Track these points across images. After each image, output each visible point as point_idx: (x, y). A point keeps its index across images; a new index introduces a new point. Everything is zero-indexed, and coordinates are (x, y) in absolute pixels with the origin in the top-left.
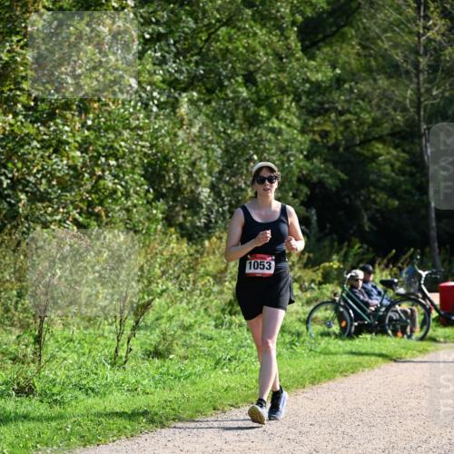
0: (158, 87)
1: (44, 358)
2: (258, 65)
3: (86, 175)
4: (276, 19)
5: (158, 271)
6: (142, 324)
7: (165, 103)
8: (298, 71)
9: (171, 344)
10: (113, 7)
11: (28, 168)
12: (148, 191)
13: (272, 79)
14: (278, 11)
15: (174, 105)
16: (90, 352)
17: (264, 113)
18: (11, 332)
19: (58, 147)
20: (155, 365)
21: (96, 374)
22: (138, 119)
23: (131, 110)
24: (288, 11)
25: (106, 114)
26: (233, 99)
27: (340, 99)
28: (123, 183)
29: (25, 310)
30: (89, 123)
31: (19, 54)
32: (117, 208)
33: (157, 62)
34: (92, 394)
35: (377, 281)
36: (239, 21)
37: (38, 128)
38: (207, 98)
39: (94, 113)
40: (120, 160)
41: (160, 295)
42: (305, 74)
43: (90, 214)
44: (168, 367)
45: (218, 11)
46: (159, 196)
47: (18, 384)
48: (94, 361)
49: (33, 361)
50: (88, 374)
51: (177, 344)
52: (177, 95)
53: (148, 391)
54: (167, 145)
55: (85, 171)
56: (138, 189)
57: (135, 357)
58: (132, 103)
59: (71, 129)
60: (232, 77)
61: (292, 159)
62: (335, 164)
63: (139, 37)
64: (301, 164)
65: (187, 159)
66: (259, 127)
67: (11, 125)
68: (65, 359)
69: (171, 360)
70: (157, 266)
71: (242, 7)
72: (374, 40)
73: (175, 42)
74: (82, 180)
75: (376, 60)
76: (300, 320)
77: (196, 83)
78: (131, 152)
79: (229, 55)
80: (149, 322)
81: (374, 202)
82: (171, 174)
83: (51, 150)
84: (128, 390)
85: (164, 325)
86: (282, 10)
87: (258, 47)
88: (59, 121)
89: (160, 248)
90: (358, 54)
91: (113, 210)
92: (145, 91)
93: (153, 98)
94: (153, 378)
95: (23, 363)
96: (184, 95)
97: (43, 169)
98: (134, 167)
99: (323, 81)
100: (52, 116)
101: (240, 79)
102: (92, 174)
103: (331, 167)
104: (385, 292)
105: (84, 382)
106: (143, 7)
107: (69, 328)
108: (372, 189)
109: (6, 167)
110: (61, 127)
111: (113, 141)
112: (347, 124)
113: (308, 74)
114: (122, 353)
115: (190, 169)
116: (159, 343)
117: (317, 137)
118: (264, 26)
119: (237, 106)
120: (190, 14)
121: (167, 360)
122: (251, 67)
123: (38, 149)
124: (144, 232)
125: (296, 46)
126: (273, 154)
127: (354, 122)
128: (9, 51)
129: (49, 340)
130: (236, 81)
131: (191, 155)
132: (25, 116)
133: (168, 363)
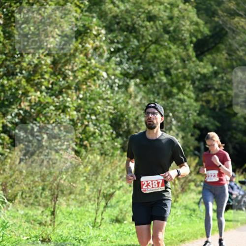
0: (118, 77)
1: (56, 223)
2: (172, 65)
3: (79, 125)
4: (181, 40)
5: (118, 176)
6: (109, 205)
7: (122, 85)
8: (194, 68)
9: (125, 216)
10: (94, 34)
11: (48, 120)
12: (112, 133)
13: (180, 73)
14: (183, 36)
15: (127, 86)
16: (81, 220)
17: (175, 90)
18: (38, 209)
19: (64, 109)
20: (116, 227)
21: (84, 232)
22: (107, 94)
23: (104, 89)
24: (188, 35)
25: (90, 92)
26: (158, 83)
27: (216, 83)
28: (99, 129)
29: (46, 197)
30: (81, 96)
31: (43, 60)
32: (96, 142)
33: (117, 63)
34: (82, 243)
35: (237, 181)
36: (162, 41)
37: (53, 99)
38: (144, 82)
39: (83, 91)
40: (98, 117)
41: (119, 189)
42: (197, 69)
43: (81, 146)
44: (124, 228)
45: (151, 36)
46: (118, 135)
47: (42, 237)
48: (83, 225)
49: (50, 225)
50: (80, 232)
51: (128, 216)
52: (128, 81)
53: (112, 241)
54: (123, 108)
55: (79, 122)
56: (107, 131)
57: (105, 222)
58: (104, 85)
59: (71, 99)
60: (158, 71)
61: (190, 115)
62: (214, 118)
63: (107, 50)
64: (196, 118)
65: (134, 116)
66: (173, 98)
67: (39, 98)
68: (68, 224)
69: (125, 224)
70: (117, 173)
71: (163, 33)
72: (235, 51)
73: (128, 53)
74: (77, 127)
75: (236, 62)
76: (195, 202)
77: (138, 74)
78: (104, 112)
79: (156, 60)
80: (113, 204)
81: (235, 138)
82: (125, 124)
83: (60, 111)
84: (102, 241)
85: (121, 205)
86: (185, 35)
87: (172, 55)
88: (64, 95)
89: (119, 164)
90: (226, 59)
91: (94, 143)
92: (111, 79)
93: (115, 83)
94: (115, 234)
95: (45, 226)
96: (132, 81)
97: (56, 121)
98: (105, 120)
99: (207, 73)
100: (61, 92)
101: (162, 72)
102: (82, 124)
103: (212, 120)
104: (242, 187)
105: (78, 236)
106: (110, 34)
107: (70, 207)
108: (234, 131)
109: (36, 120)
110: (65, 98)
111: (94, 106)
112: (220, 96)
113: (200, 69)
114: (98, 220)
115: (135, 121)
116: (119, 215)
117: (204, 104)
118: (175, 44)
119: (160, 87)
120: (135, 37)
121: (123, 224)
122: (168, 66)
123: (54, 110)
124: (110, 155)
125: (193, 54)
126: (180, 113)
127: (224, 95)
128: (38, 58)
129: (59, 213)
130: (160, 74)
131: (136, 113)
132: (47, 93)
133: (123, 226)
